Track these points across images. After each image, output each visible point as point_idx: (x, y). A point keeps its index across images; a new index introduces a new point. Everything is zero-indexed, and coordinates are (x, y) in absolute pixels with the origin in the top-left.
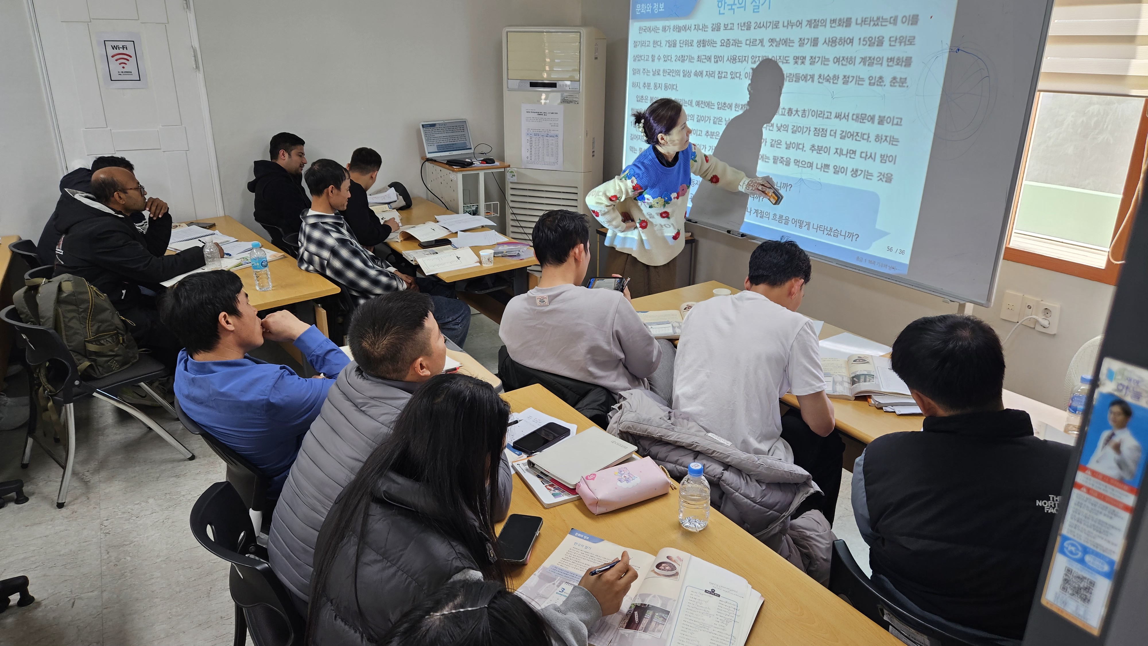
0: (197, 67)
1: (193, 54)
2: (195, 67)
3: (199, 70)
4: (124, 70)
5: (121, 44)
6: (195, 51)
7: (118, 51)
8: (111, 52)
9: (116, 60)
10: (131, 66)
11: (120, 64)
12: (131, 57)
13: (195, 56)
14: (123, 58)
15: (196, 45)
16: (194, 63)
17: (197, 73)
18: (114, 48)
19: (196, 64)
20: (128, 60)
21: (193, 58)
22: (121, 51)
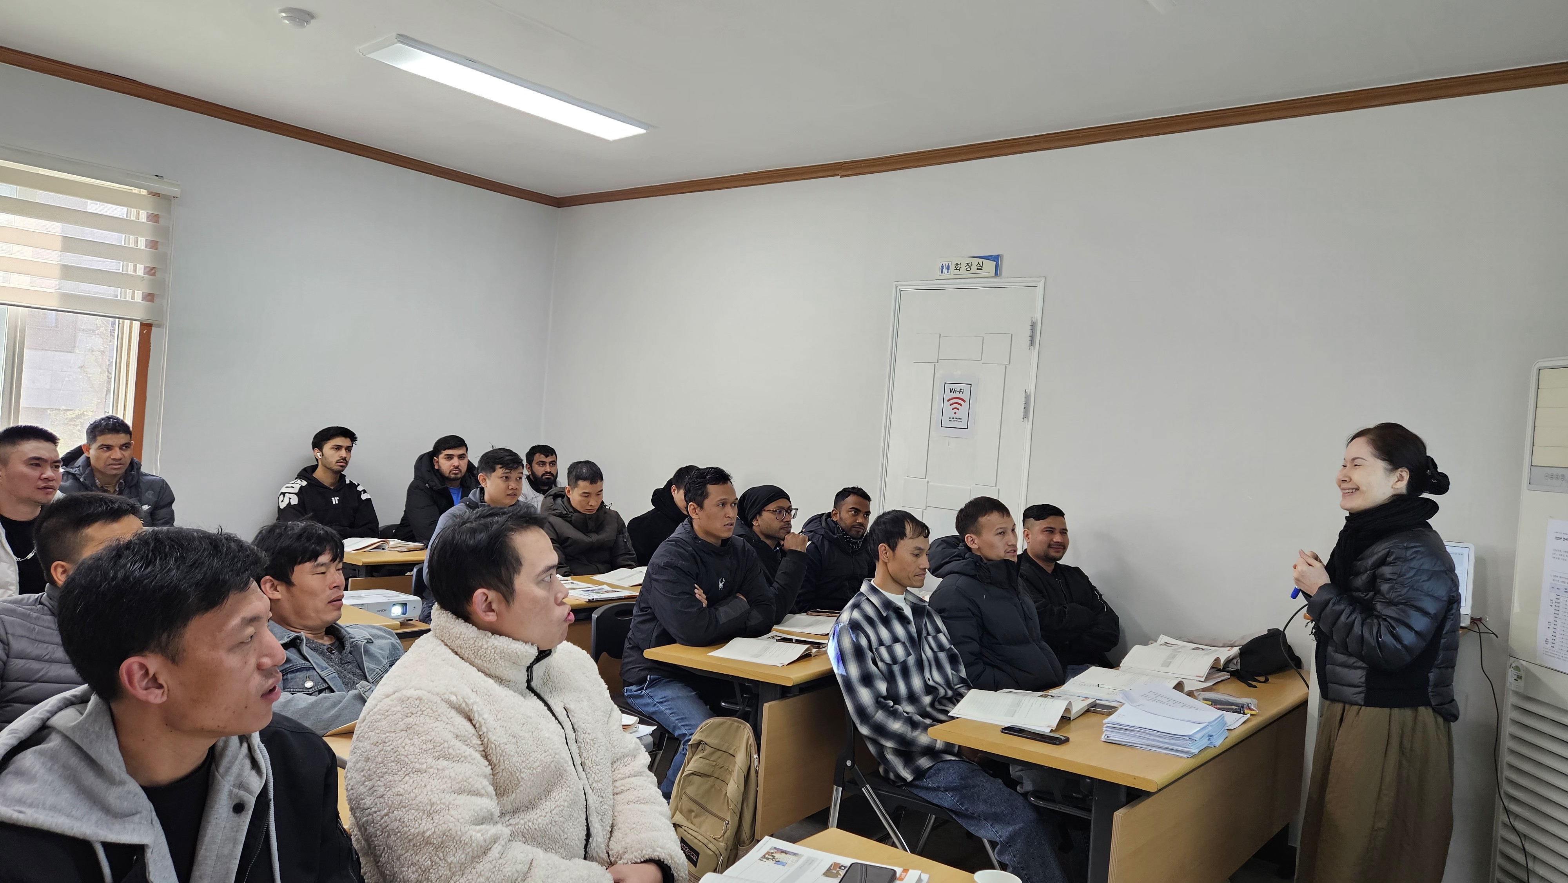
0: (1026, 417)
1: (1025, 397)
2: (1023, 416)
3: (1028, 421)
4: (955, 416)
5: (958, 387)
6: (1028, 397)
7: (955, 395)
8: (949, 395)
9: (951, 405)
10: (962, 412)
11: (953, 409)
12: (964, 401)
13: (1027, 403)
14: (957, 402)
15: (1032, 388)
16: (1023, 411)
17: (1025, 424)
18: (952, 391)
19: (1025, 413)
20: (961, 405)
21: (1024, 406)
22: (957, 395)
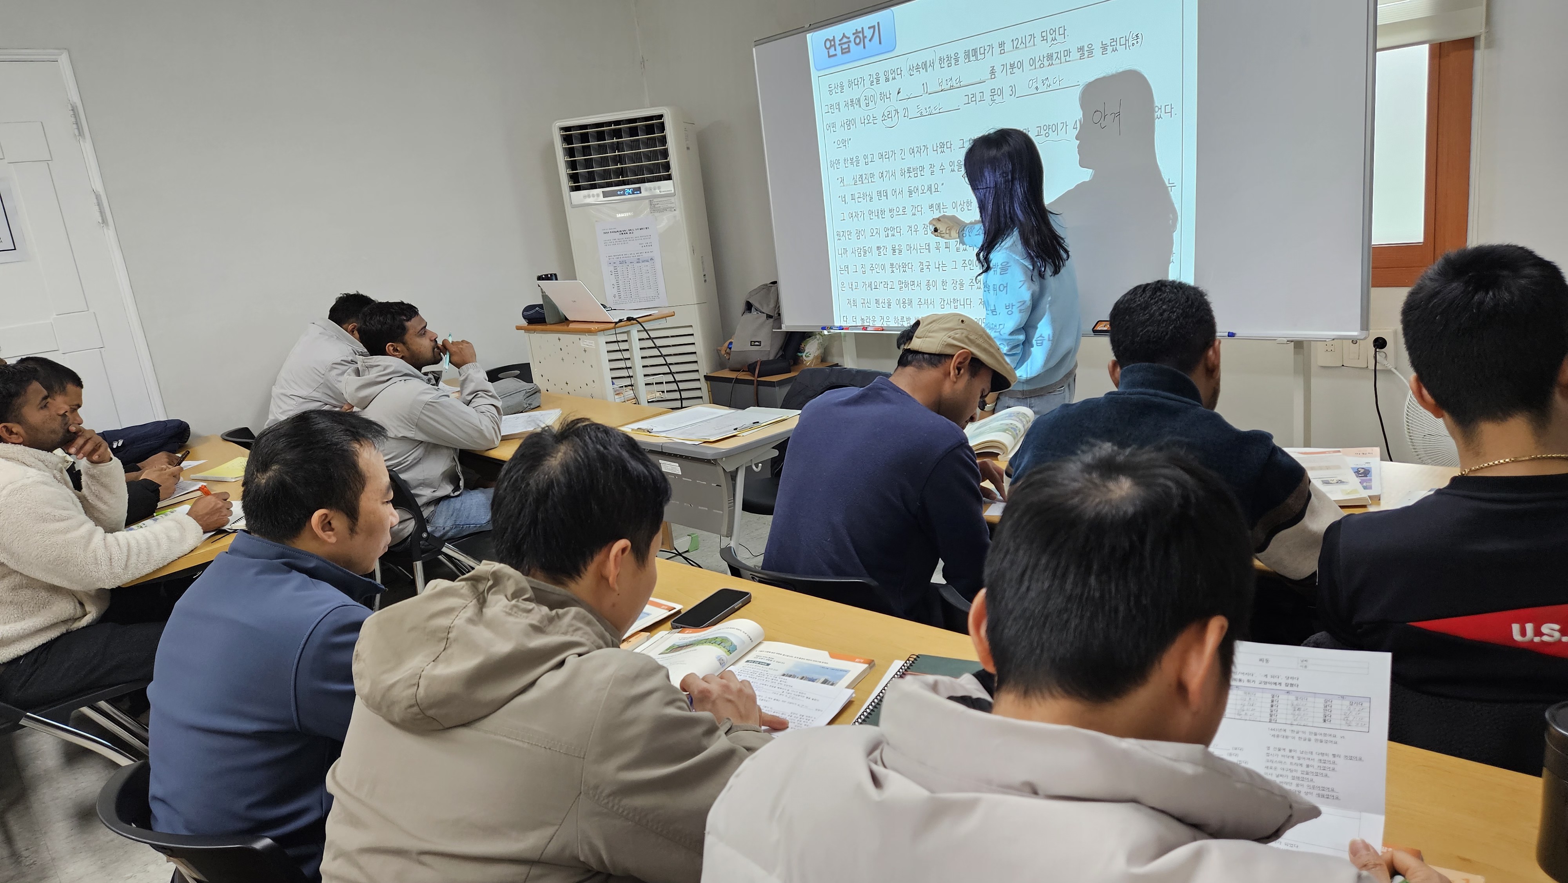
0: (104, 221)
1: (95, 201)
2: (100, 221)
3: (107, 225)
6: (98, 197)
13: (99, 204)
15: (99, 187)
16: (98, 214)
17: (105, 230)
19: (102, 216)
21: (97, 208)
